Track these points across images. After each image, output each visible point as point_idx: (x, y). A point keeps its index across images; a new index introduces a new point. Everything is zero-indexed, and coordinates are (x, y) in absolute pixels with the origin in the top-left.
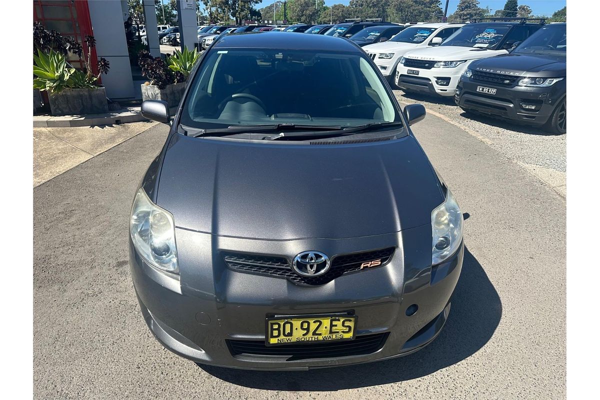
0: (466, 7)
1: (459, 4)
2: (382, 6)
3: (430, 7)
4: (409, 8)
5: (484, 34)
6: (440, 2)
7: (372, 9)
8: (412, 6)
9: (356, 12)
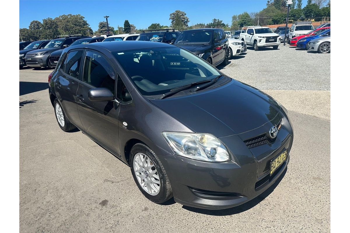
0: (103, 26)
1: (99, 25)
2: (54, 28)
3: (84, 28)
4: (72, 28)
5: (153, 38)
6: (88, 24)
7: (48, 30)
8: (74, 27)
9: (37, 32)
